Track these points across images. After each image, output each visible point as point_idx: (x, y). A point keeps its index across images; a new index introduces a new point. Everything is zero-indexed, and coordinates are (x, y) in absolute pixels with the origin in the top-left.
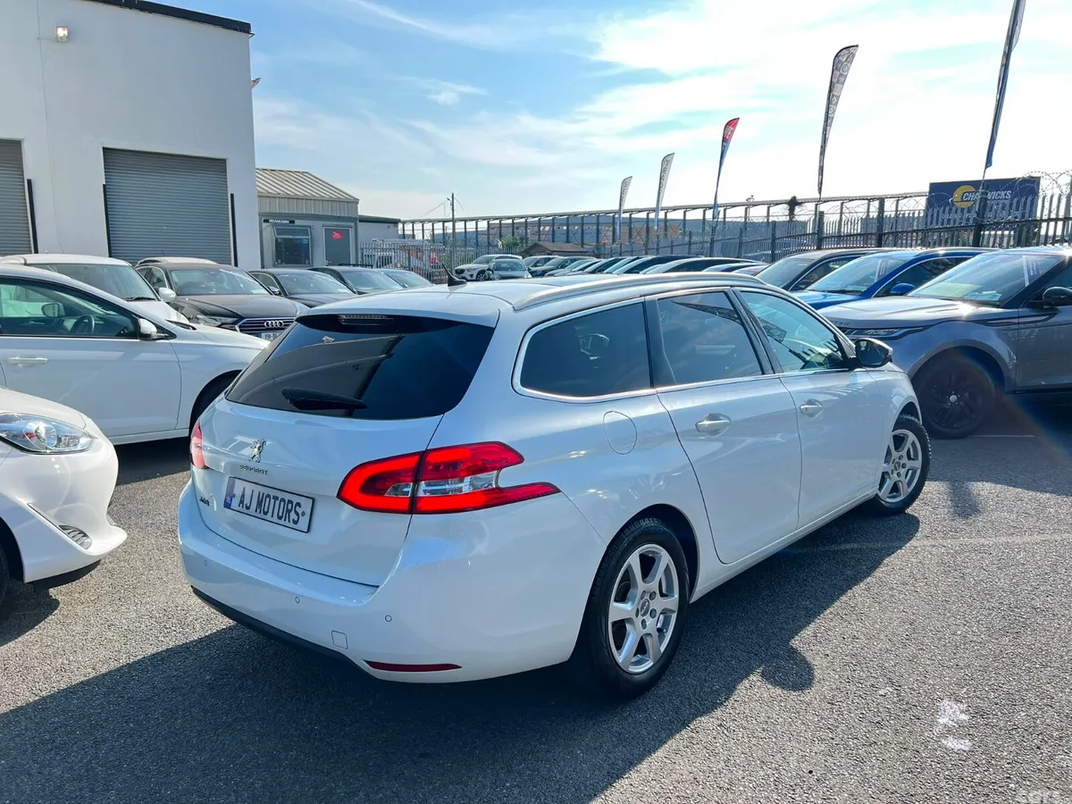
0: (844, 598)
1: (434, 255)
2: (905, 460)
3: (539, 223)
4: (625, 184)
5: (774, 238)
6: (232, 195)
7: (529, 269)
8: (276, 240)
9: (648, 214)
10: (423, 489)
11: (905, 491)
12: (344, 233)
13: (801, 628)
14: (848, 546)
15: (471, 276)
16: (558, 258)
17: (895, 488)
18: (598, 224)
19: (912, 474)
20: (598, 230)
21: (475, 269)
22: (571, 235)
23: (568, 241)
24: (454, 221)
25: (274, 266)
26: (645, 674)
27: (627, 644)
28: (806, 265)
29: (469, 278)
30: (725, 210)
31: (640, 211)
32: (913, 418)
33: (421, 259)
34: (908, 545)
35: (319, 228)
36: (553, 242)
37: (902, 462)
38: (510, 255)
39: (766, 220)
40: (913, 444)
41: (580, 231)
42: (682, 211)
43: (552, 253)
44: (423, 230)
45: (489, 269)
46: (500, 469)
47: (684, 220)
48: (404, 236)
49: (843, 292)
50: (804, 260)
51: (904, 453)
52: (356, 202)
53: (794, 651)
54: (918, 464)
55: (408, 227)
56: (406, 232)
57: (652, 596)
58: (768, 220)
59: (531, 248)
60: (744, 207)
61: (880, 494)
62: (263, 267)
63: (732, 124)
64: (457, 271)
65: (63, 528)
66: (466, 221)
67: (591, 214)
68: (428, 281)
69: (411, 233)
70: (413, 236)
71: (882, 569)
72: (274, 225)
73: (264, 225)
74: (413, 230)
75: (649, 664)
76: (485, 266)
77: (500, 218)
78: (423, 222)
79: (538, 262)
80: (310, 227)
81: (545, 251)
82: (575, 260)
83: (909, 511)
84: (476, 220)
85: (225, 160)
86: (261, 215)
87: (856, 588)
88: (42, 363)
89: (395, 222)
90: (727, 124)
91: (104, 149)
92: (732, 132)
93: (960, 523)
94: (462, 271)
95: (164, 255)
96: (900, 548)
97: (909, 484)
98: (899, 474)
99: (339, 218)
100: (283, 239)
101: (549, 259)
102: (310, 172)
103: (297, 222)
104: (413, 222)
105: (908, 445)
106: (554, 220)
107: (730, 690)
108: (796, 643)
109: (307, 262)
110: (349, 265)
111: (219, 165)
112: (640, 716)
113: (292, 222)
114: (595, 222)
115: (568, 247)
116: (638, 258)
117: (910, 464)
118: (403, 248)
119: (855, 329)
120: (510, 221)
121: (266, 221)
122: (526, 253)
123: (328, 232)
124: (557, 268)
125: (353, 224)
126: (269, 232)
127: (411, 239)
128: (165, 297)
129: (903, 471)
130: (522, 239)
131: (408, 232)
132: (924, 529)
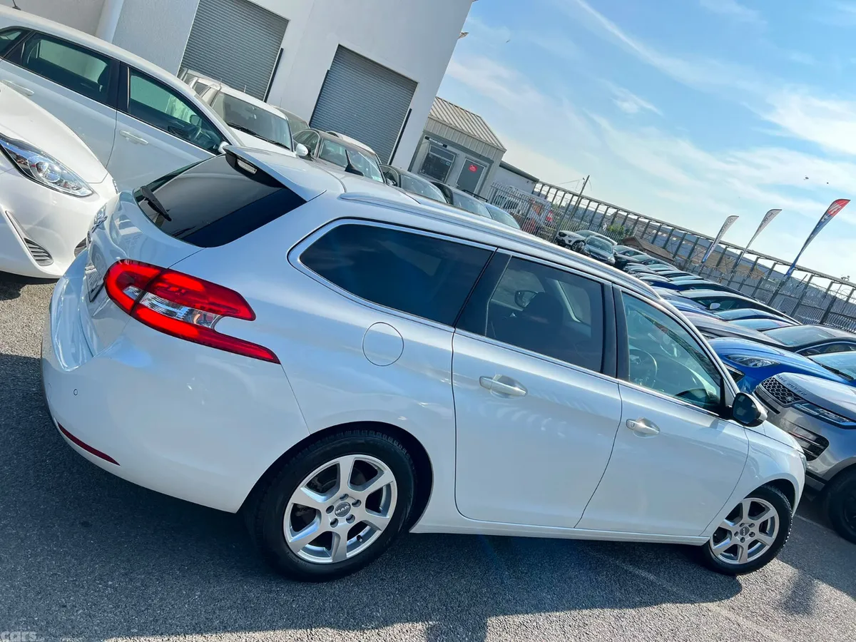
0: (586, 612)
1: (550, 216)
2: (756, 530)
3: (659, 229)
4: (731, 220)
5: (828, 311)
6: (411, 110)
7: (615, 254)
8: (428, 154)
9: (758, 258)
10: (149, 300)
11: (744, 558)
12: (479, 169)
13: (517, 612)
14: (644, 574)
15: (570, 241)
16: (646, 256)
17: (733, 550)
18: (696, 244)
19: (759, 547)
20: (693, 249)
21: (575, 237)
22: (669, 243)
23: (664, 248)
24: (581, 197)
25: (418, 173)
26: (316, 566)
27: (306, 530)
28: (826, 338)
29: (567, 242)
30: (812, 276)
31: (736, 248)
32: (783, 496)
33: (539, 214)
34: (704, 604)
35: (462, 158)
36: (652, 243)
37: (751, 530)
38: (608, 238)
39: (845, 299)
40: (773, 519)
41: (678, 243)
42: (773, 262)
43: (644, 250)
44: (555, 195)
45: (583, 241)
46: (224, 315)
47: (771, 270)
48: (539, 194)
49: (836, 372)
50: (827, 333)
51: (758, 522)
52: (504, 151)
53: (483, 627)
54: (769, 541)
55: (546, 188)
56: (542, 192)
57: (357, 503)
58: (848, 299)
59: (628, 240)
60: (831, 281)
61: (714, 547)
62: (410, 170)
63: (842, 203)
64: (560, 233)
65: (28, 241)
66: (591, 200)
67: (693, 234)
68: (519, 227)
69: (545, 193)
70: (546, 197)
71: (655, 609)
72: (431, 143)
73: (425, 140)
74: (548, 192)
75: (328, 560)
76: (582, 238)
77: (629, 213)
78: (558, 189)
79: (628, 252)
80: (456, 154)
81: (638, 246)
82: (659, 263)
83: (740, 578)
84: (599, 203)
85: (417, 83)
86: (425, 132)
87: (608, 612)
88: (143, 144)
89: (535, 181)
90: (837, 201)
91: (339, 45)
92: (839, 210)
93: (779, 616)
94: (564, 235)
95: (344, 133)
96: (692, 602)
97: (750, 555)
98: (742, 540)
99: (479, 156)
100: (434, 156)
101: (638, 254)
102: (483, 118)
103: (449, 148)
104: (551, 187)
105: (766, 517)
106: (673, 231)
107: (387, 622)
108: (492, 621)
109: (443, 179)
110: (471, 193)
111: (411, 85)
112: (284, 597)
113: (446, 146)
114: (694, 241)
115: (661, 252)
116: (703, 279)
117: (759, 536)
118: (530, 202)
119: (809, 402)
120: (636, 217)
121: (427, 138)
122: (621, 242)
123: (468, 164)
124: (640, 263)
125: (488, 165)
126: (426, 145)
127: (543, 198)
128: (300, 151)
129: (749, 539)
130: (627, 231)
131: (544, 193)
132: (738, 600)
